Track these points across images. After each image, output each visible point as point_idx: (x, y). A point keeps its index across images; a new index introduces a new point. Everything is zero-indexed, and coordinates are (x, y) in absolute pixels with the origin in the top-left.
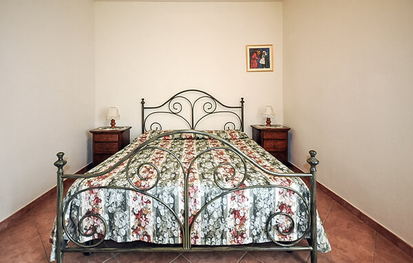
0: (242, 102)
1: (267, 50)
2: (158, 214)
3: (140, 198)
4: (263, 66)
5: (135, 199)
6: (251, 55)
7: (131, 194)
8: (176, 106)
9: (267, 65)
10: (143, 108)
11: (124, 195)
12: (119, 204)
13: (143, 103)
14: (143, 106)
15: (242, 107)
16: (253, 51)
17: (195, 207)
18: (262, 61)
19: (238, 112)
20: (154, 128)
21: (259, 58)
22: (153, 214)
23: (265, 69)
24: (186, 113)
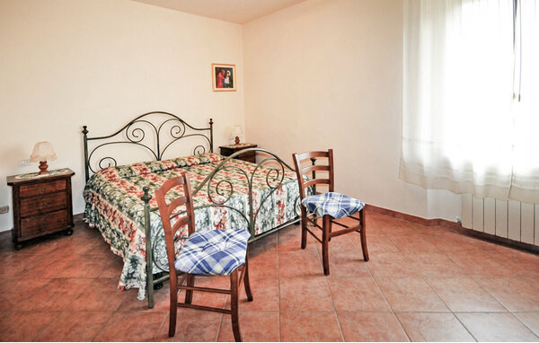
0: (211, 123)
1: (231, 69)
2: (233, 220)
3: (219, 211)
4: (228, 86)
5: (215, 213)
6: (217, 74)
7: (212, 210)
8: (136, 133)
9: (231, 85)
10: (86, 139)
11: (206, 212)
12: (203, 221)
13: (85, 132)
14: (85, 136)
15: (211, 129)
16: (218, 70)
17: (256, 207)
18: (227, 81)
19: (207, 133)
20: (104, 165)
21: (223, 77)
22: (229, 221)
23: (229, 89)
24: (150, 140)
